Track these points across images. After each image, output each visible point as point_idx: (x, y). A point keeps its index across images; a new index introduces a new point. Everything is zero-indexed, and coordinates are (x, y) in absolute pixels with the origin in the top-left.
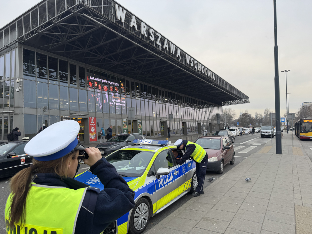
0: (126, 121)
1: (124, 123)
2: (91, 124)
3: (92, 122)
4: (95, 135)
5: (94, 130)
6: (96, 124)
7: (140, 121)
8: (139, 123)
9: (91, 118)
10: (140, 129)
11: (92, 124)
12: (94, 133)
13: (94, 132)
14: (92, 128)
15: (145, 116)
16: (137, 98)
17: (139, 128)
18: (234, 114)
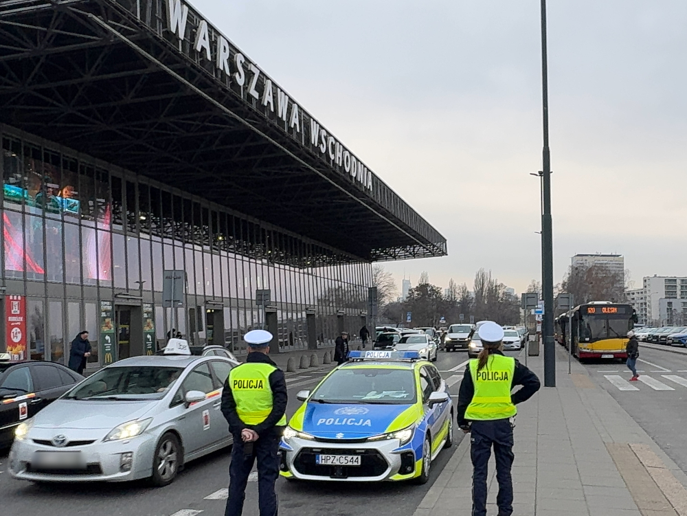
0: (110, 308)
1: (104, 314)
2: (10, 319)
3: (16, 309)
4: (21, 352)
5: (20, 336)
6: (25, 318)
7: (150, 309)
8: (145, 316)
9: (11, 297)
10: (150, 334)
11: (14, 319)
12: (19, 347)
13: (19, 343)
14: (14, 330)
15: (153, 292)
16: (142, 235)
17: (147, 329)
18: (391, 286)
